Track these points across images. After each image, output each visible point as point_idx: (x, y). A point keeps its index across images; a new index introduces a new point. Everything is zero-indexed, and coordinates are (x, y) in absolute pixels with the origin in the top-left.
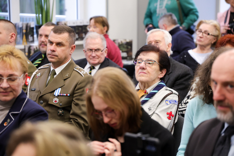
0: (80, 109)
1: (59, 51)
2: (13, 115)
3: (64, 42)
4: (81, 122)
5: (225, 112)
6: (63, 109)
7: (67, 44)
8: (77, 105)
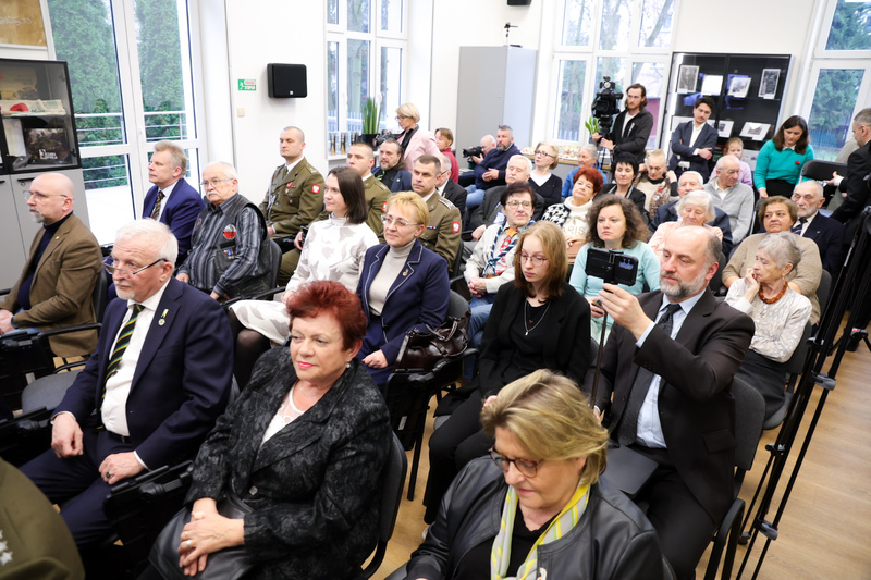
0: (447, 243)
1: (426, 181)
2: (411, 264)
3: (431, 172)
4: (448, 256)
5: (672, 285)
6: (429, 241)
7: (433, 174)
8: (443, 238)
